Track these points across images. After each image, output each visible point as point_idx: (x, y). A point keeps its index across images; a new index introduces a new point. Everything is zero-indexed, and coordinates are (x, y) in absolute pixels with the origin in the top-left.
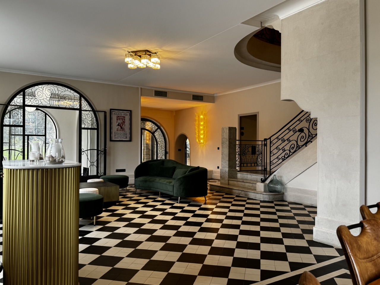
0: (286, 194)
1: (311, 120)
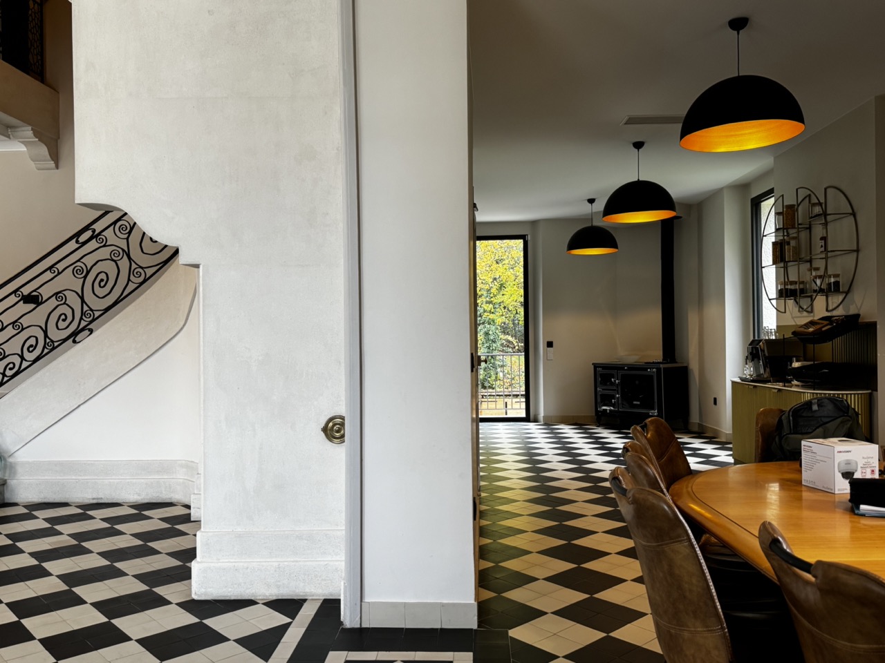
0: (12, 483)
1: (88, 272)
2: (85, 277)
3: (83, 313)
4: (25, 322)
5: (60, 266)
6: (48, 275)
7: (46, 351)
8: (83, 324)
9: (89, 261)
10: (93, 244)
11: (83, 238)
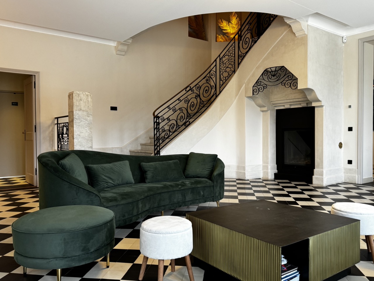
1: (189, 101)
2: (188, 103)
3: (187, 116)
4: (171, 118)
5: (181, 99)
6: (178, 102)
7: (177, 129)
8: (187, 120)
9: (189, 97)
10: (190, 92)
11: (188, 89)
